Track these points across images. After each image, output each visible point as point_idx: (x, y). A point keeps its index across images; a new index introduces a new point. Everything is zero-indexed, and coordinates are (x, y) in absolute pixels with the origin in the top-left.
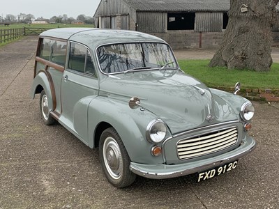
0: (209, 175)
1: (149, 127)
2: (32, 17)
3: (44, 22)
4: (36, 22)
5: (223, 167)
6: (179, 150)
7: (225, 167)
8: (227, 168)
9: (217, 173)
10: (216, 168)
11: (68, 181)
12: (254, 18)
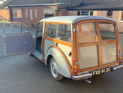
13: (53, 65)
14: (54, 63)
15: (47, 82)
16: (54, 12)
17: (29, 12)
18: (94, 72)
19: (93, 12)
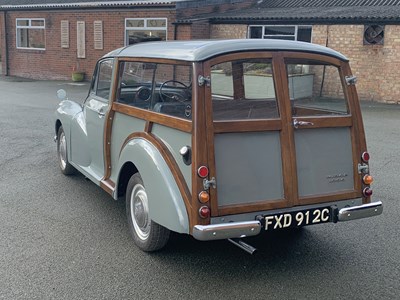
13: (137, 199)
14: (140, 191)
15: (114, 254)
16: (165, 28)
17: (72, 28)
18: (267, 218)
19: (310, 30)
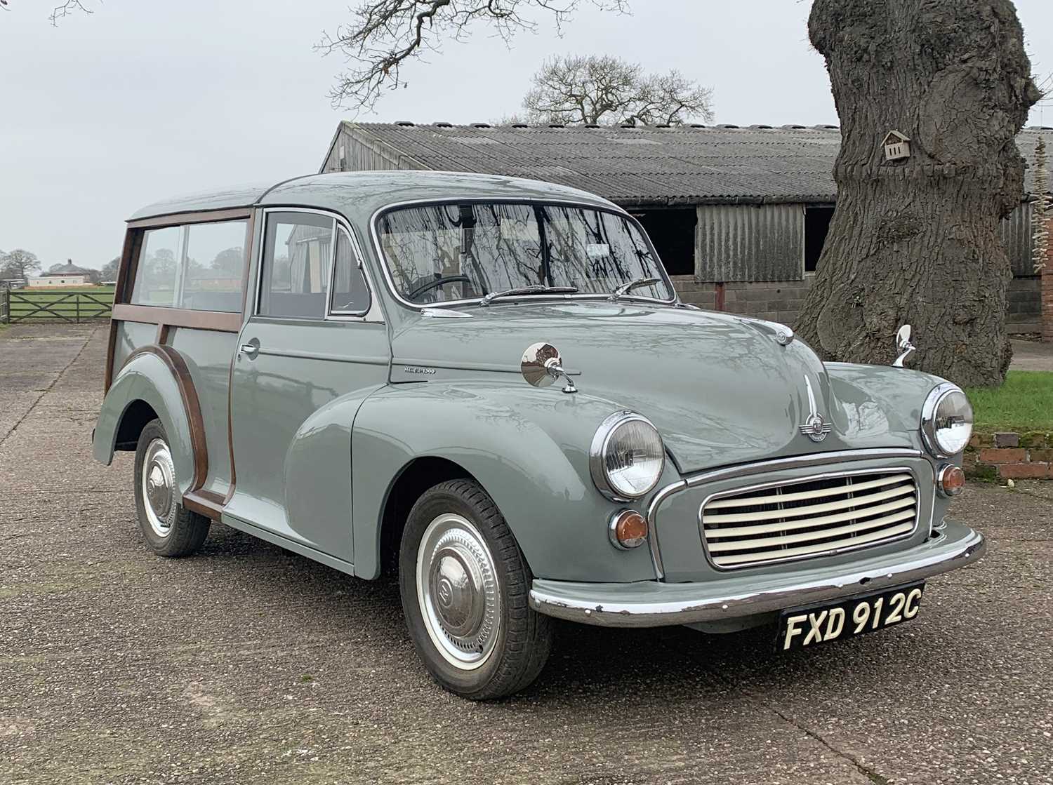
0: (823, 629)
1: (599, 444)
2: (31, 261)
3: (79, 282)
4: (45, 283)
5: (872, 602)
6: (710, 534)
7: (879, 604)
8: (887, 610)
9: (850, 624)
10: (849, 606)
11: (287, 692)
12: (938, 181)
